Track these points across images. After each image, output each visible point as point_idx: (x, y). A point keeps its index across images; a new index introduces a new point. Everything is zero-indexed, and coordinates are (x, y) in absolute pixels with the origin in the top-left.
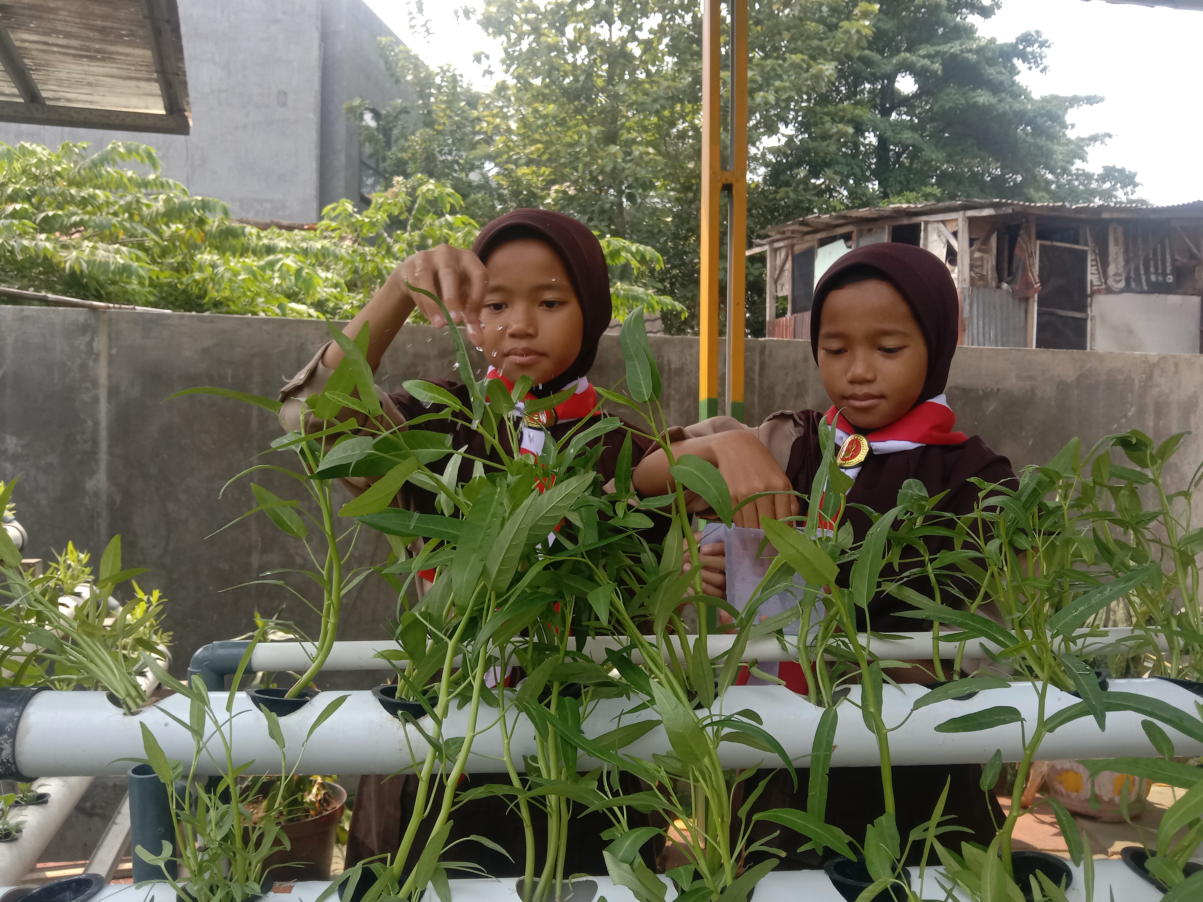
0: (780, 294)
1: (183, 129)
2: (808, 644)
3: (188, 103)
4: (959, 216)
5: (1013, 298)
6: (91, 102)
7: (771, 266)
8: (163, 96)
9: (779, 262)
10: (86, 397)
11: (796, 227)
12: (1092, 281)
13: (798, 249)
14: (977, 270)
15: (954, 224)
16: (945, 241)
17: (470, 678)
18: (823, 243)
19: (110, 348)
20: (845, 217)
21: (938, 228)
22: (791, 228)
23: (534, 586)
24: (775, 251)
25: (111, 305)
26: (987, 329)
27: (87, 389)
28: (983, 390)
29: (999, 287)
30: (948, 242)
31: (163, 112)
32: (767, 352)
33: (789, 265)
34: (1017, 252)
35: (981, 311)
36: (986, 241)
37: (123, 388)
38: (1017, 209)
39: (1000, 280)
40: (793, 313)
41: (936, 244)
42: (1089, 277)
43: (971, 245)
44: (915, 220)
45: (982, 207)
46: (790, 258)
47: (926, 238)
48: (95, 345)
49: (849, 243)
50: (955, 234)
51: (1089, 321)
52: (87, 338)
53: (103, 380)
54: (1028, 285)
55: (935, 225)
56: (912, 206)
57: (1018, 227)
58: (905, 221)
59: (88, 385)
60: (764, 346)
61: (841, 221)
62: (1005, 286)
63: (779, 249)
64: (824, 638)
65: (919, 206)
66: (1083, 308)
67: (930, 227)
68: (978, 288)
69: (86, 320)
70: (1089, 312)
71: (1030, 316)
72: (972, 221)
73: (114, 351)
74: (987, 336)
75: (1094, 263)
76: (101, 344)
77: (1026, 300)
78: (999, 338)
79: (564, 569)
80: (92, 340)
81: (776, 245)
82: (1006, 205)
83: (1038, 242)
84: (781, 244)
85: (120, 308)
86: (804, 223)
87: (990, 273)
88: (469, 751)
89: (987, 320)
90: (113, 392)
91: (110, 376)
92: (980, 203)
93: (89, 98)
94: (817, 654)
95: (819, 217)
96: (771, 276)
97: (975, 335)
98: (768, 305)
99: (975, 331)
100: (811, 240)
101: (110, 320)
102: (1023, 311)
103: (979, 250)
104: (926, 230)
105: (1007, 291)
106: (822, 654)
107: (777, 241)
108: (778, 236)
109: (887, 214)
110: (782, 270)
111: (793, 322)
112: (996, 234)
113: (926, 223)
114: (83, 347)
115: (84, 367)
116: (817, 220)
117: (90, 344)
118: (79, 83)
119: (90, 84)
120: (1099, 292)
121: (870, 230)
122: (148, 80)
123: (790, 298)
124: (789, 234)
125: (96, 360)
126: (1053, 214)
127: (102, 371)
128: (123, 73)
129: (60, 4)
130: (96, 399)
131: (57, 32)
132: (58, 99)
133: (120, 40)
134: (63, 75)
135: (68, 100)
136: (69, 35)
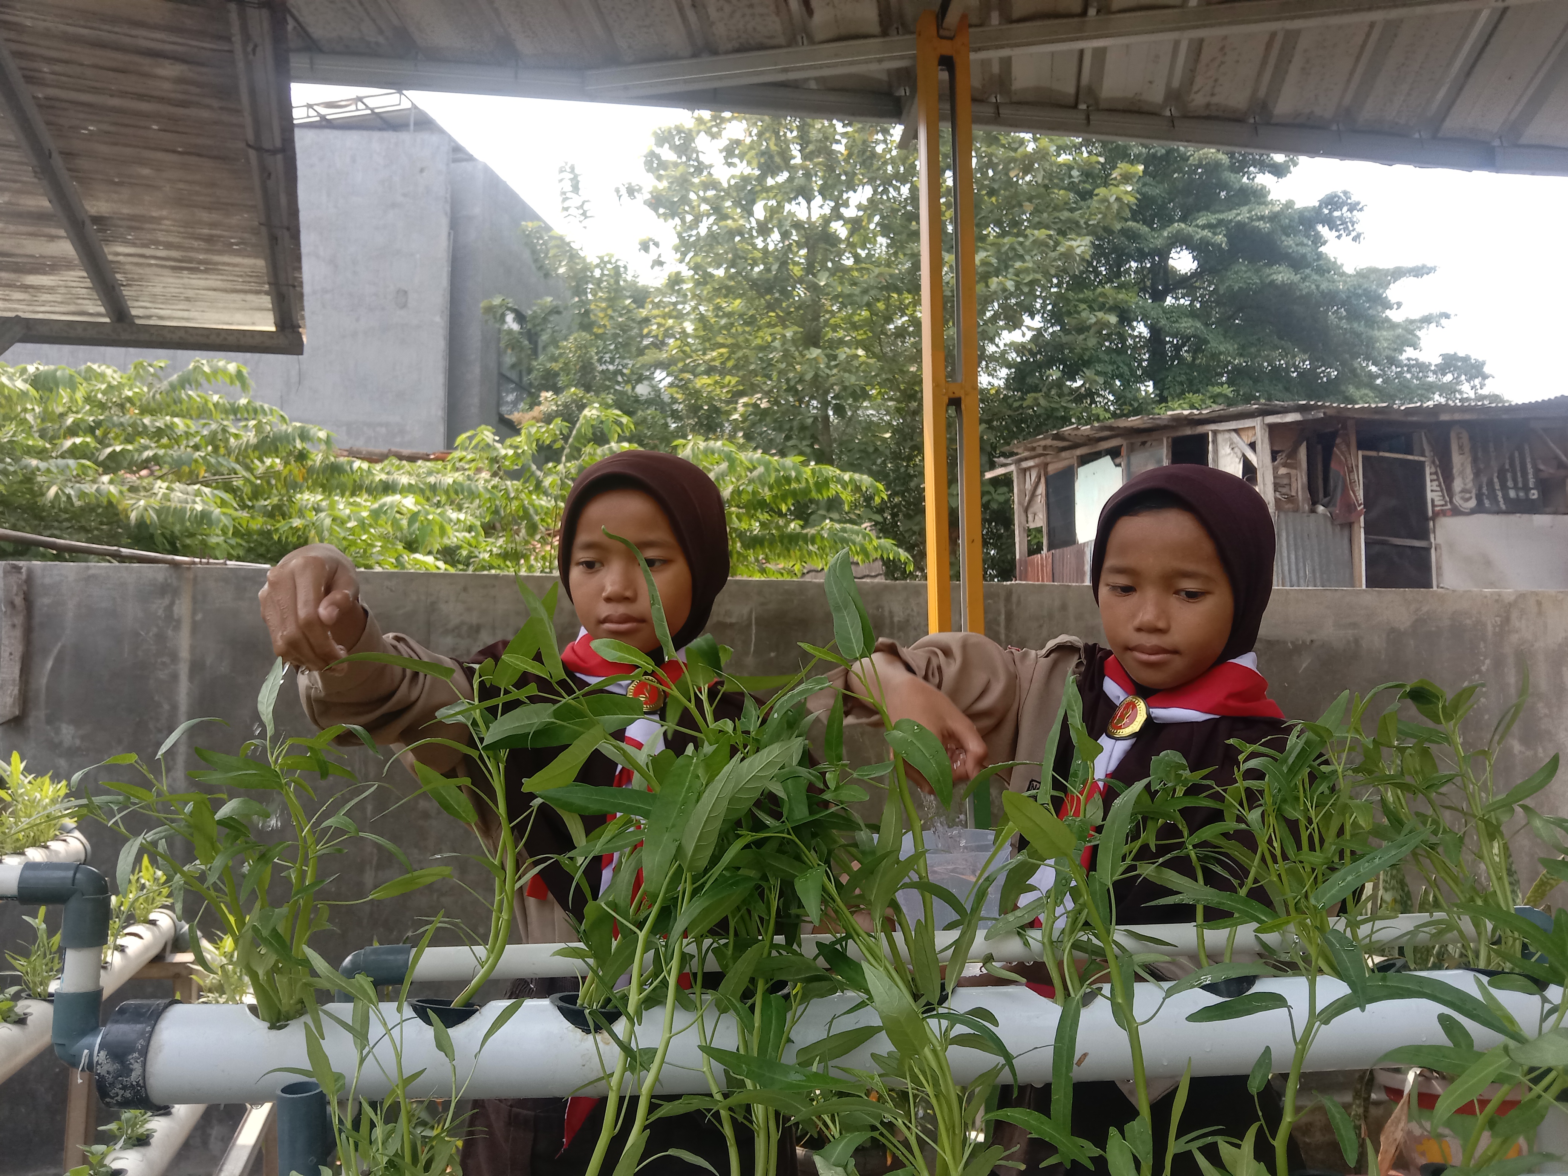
0: (1032, 525)
1: (294, 347)
2: (1054, 938)
3: (303, 318)
4: (1257, 422)
5: (1332, 524)
6: (187, 319)
7: (1019, 490)
8: (273, 310)
9: (1028, 486)
10: (162, 675)
11: (1049, 442)
12: (1433, 501)
13: (1052, 469)
14: (1284, 490)
15: (1250, 433)
16: (1240, 455)
17: (665, 973)
18: (1085, 460)
19: (194, 613)
20: (1111, 428)
21: (1230, 439)
22: (1043, 443)
23: (734, 868)
24: (1025, 470)
25: (197, 560)
26: (1301, 565)
27: (164, 663)
28: (1292, 643)
29: (1313, 511)
30: (1244, 456)
31: (273, 329)
32: (1014, 599)
33: (1042, 489)
34: (1333, 466)
35: (1292, 542)
36: (1293, 454)
37: (208, 663)
38: (1330, 412)
39: (1314, 502)
40: (1049, 550)
41: (1229, 458)
42: (1430, 495)
43: (1274, 459)
44: (1201, 429)
45: (1285, 411)
46: (1043, 480)
47: (1216, 451)
48: (176, 609)
49: (1118, 461)
50: (1252, 446)
51: (1433, 551)
52: (167, 601)
53: (184, 653)
54: (1350, 507)
55: (1227, 435)
56: (1196, 412)
57: (1334, 435)
58: (1188, 432)
59: (166, 659)
60: (1009, 592)
61: (1106, 433)
62: (1321, 509)
63: (1029, 468)
64: (1072, 931)
65: (1204, 412)
66: (1423, 533)
67: (1220, 437)
68: (1286, 512)
69: (166, 580)
70: (1432, 540)
71: (1355, 547)
72: (1273, 429)
73: (199, 617)
74: (1302, 574)
75: (1435, 477)
76: (183, 608)
77: (1350, 526)
78: (1318, 575)
79: (768, 848)
80: (172, 603)
81: (1025, 465)
82: (1315, 407)
83: (1360, 453)
84: (1031, 463)
85: (208, 563)
86: (1058, 437)
87: (1300, 493)
88: (663, 1061)
89: (1300, 553)
90: (196, 667)
91: (193, 648)
92: (1282, 407)
93: (185, 314)
94: (1064, 951)
95: (1077, 428)
96: (1020, 503)
97: (1286, 573)
98: (1017, 540)
99: (1286, 568)
100: (1069, 458)
101: (195, 579)
102: (1346, 541)
103: (1285, 465)
104: (1215, 441)
105: (1325, 515)
106: (1070, 951)
107: (1026, 459)
108: (1026, 454)
109: (1166, 423)
110: (1033, 495)
111: (1050, 560)
112: (1305, 443)
113: (1215, 433)
114: (160, 612)
115: (161, 638)
116: (1076, 432)
117: (169, 608)
118: (175, 298)
119: (188, 299)
120: (1444, 513)
121: (1144, 443)
122: (257, 292)
123: (1045, 530)
124: (1040, 451)
125: (177, 628)
126: (1377, 417)
127: (183, 642)
128: (229, 286)
129: (164, 213)
130: (175, 677)
131: (157, 243)
132: (149, 317)
133: (228, 249)
134: (158, 290)
135: (161, 318)
136: (169, 246)
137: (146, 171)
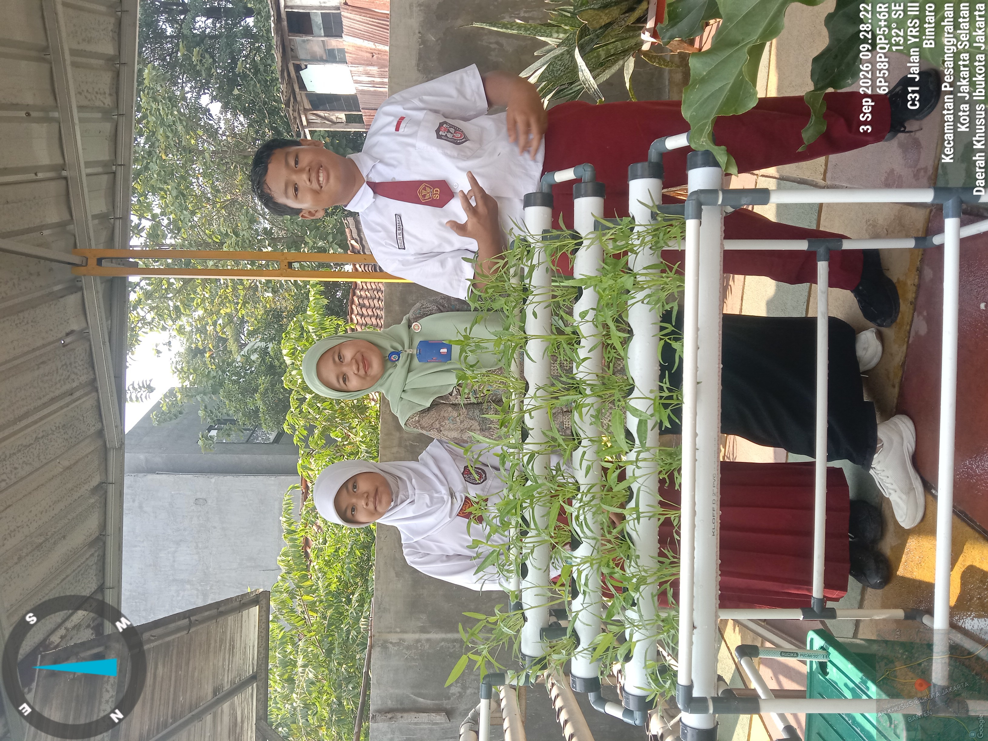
0: (344, 119)
1: (266, 595)
3: (253, 592)
6: (254, 646)
7: (321, 127)
8: (249, 608)
9: (319, 121)
10: (427, 646)
13: (308, 106)
18: (302, 86)
19: (396, 632)
20: (282, 72)
22: (291, 112)
24: (308, 123)
27: (421, 646)
31: (257, 607)
33: (322, 113)
37: (421, 625)
40: (360, 111)
44: (284, 16)
46: (315, 112)
47: (298, 7)
48: (394, 641)
49: (303, 67)
52: (390, 646)
53: (417, 636)
56: (272, 19)
58: (285, 24)
59: (419, 645)
61: (285, 74)
63: (307, 120)
65: (272, 13)
67: (289, 4)
69: (379, 648)
73: (398, 630)
76: (394, 638)
80: (391, 643)
81: (305, 123)
84: (304, 119)
85: (371, 626)
90: (423, 630)
91: (414, 632)
95: (282, 92)
96: (330, 127)
100: (301, 97)
101: (379, 632)
104: (292, 7)
108: (298, 122)
109: (279, 38)
110: (325, 118)
111: (367, 110)
113: (286, 7)
114: (396, 648)
115: (408, 648)
116: (285, 93)
117: (394, 644)
118: (244, 653)
119: (245, 648)
121: (292, 51)
122: (242, 617)
123: (347, 113)
125: (404, 640)
127: (410, 637)
128: (239, 630)
129: (211, 664)
130: (428, 640)
131: (223, 665)
132: (253, 664)
133: (224, 633)
134: (241, 662)
135: (253, 659)
136: (224, 659)
137: (196, 674)
